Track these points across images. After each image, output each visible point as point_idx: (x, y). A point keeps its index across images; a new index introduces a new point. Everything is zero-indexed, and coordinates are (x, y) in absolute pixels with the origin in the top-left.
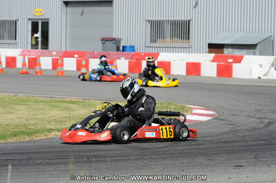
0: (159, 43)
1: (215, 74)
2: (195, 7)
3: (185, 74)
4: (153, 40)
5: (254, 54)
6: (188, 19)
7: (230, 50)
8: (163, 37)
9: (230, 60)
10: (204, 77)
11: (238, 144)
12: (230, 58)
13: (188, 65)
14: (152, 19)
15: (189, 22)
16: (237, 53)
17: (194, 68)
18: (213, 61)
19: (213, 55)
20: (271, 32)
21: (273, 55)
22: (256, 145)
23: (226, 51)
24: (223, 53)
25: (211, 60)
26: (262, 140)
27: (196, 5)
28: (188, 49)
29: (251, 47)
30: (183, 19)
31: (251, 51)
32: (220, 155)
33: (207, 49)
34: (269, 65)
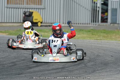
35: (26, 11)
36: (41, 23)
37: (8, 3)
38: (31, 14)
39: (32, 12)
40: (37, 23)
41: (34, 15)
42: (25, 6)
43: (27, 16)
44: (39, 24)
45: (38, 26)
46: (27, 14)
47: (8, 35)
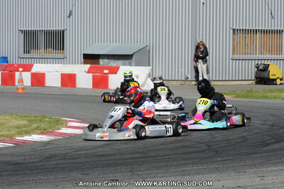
0: (33, 54)
1: (90, 86)
2: (69, 17)
3: (60, 85)
4: (27, 51)
5: (130, 65)
6: (63, 29)
7: (106, 61)
8: (37, 48)
9: (106, 71)
10: (80, 88)
11: (113, 158)
12: (106, 69)
13: (63, 76)
14: (25, 29)
15: (63, 32)
16: (113, 63)
17: (69, 80)
18: (88, 72)
19: (89, 66)
20: (147, 42)
21: (149, 66)
22: (131, 159)
23: (102, 62)
24: (98, 63)
25: (87, 71)
26: (138, 153)
27: (70, 14)
28: (62, 60)
29: (127, 58)
30: (57, 29)
31: (127, 62)
32: (95, 169)
33: (82, 60)
34: (146, 76)
35: (260, 63)
36: (281, 79)
37: (233, 54)
38: (266, 68)
39: (269, 65)
40: (275, 80)
41: (270, 68)
42: (258, 56)
43: (261, 70)
44: (278, 82)
45: (276, 84)
46: (261, 67)
47: (235, 97)
